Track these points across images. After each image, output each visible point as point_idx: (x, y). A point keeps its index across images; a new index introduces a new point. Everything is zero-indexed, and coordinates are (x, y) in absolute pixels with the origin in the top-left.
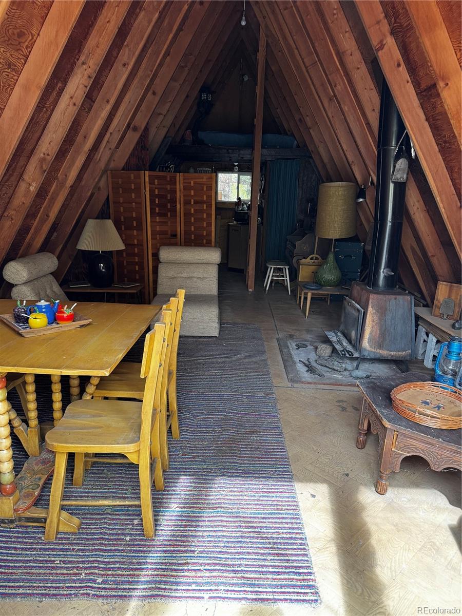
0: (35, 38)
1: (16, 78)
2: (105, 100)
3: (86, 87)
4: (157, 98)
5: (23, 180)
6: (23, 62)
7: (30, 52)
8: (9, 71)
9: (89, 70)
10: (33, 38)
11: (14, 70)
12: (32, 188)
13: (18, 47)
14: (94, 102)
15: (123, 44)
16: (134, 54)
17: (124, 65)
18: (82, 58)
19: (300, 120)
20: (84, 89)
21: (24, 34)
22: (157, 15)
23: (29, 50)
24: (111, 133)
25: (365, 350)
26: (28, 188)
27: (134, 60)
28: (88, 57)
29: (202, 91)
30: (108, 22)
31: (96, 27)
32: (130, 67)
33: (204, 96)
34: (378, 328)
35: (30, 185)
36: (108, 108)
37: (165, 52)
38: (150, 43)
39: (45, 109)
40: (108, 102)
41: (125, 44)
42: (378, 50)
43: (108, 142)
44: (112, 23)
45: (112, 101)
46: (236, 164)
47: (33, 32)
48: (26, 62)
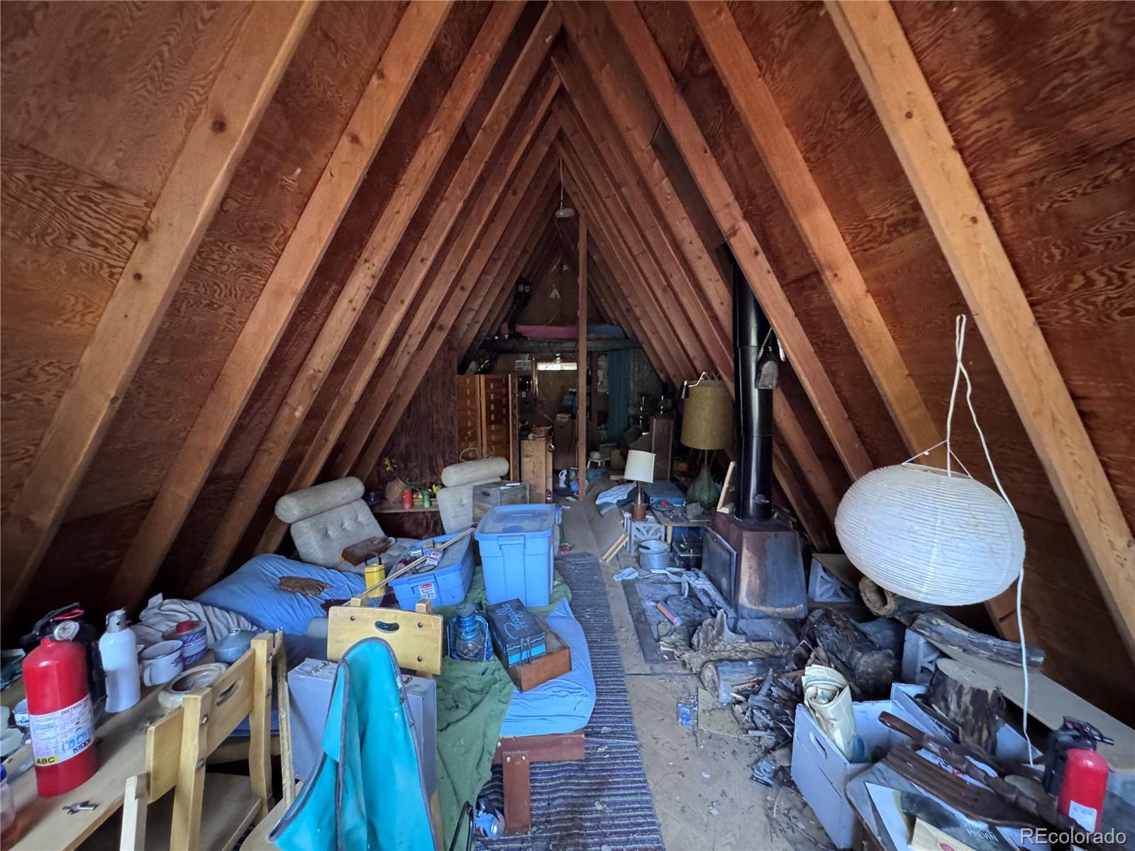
0: (289, 232)
1: (262, 282)
2: (399, 302)
3: (369, 288)
4: (466, 294)
5: (287, 403)
6: (273, 262)
7: (283, 250)
8: (249, 274)
9: (374, 269)
10: (285, 233)
11: (256, 273)
12: (298, 414)
13: (263, 244)
14: (386, 303)
15: (420, 237)
16: (433, 249)
17: (422, 260)
18: (365, 255)
19: (628, 310)
20: (368, 291)
21: (271, 227)
22: (460, 205)
23: (281, 247)
24: (410, 336)
25: (744, 607)
26: (292, 414)
27: (433, 255)
28: (372, 253)
29: (518, 283)
30: (398, 212)
31: (383, 219)
32: (429, 263)
33: (521, 288)
34: (757, 576)
35: (295, 410)
36: (403, 309)
37: (474, 245)
38: (455, 235)
39: (314, 317)
40: (402, 302)
41: (424, 236)
42: (730, 236)
43: (406, 345)
44: (402, 213)
45: (408, 302)
46: (558, 355)
47: (286, 225)
48: (277, 262)
